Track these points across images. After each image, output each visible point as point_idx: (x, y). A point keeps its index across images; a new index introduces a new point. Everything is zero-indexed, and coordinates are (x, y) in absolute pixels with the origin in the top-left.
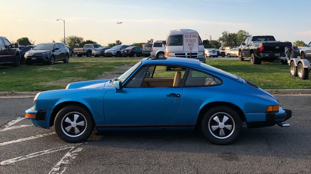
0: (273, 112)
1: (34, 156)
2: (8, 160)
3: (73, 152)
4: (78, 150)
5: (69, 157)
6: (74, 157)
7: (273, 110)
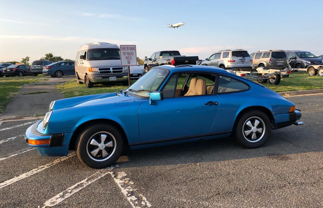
1: (78, 190)
2: (51, 200)
3: (118, 177)
4: (121, 174)
5: (125, 184)
6: (130, 183)
7: (293, 110)
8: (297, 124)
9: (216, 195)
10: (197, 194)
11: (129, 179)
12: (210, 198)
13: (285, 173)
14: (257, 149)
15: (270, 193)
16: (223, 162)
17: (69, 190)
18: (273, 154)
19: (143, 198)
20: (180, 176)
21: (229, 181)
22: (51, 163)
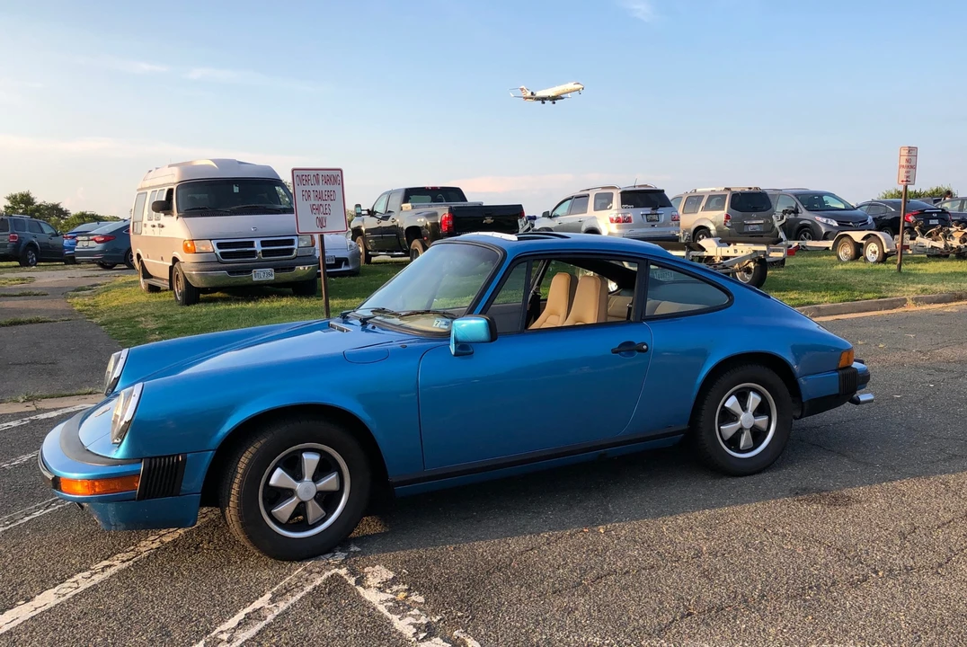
0: (846, 367)
1: (253, 630)
3: (368, 583)
4: (375, 574)
5: (397, 602)
6: (413, 598)
7: (848, 362)
9: (682, 618)
10: (626, 618)
11: (406, 587)
12: (668, 626)
13: (853, 541)
14: (756, 478)
15: (830, 601)
16: (671, 519)
17: (222, 632)
18: (805, 490)
19: (467, 640)
20: (558, 569)
21: (705, 574)
22: (132, 550)
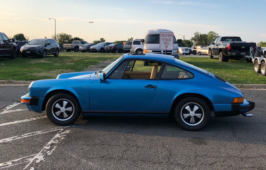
0: (238, 103)
1: (28, 136)
2: (6, 139)
3: (61, 133)
4: (66, 132)
5: (58, 138)
6: (62, 138)
7: (238, 101)
8: (246, 116)
11: (65, 136)
19: (54, 148)
